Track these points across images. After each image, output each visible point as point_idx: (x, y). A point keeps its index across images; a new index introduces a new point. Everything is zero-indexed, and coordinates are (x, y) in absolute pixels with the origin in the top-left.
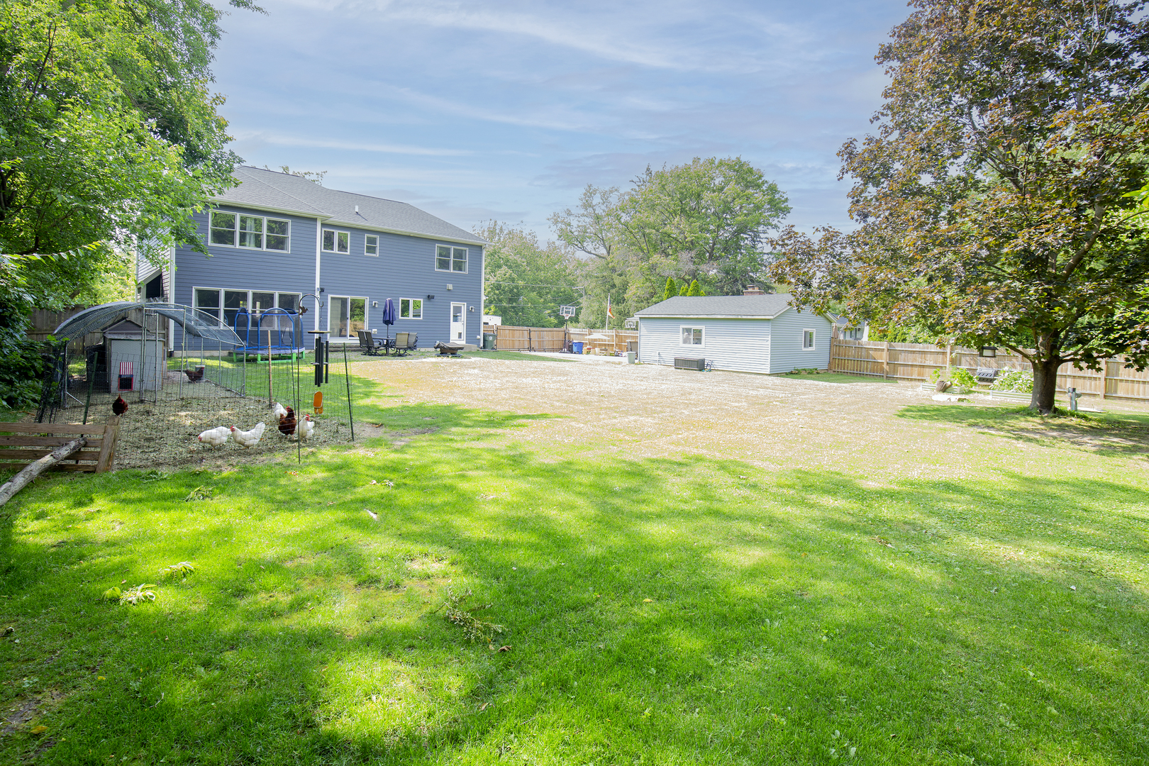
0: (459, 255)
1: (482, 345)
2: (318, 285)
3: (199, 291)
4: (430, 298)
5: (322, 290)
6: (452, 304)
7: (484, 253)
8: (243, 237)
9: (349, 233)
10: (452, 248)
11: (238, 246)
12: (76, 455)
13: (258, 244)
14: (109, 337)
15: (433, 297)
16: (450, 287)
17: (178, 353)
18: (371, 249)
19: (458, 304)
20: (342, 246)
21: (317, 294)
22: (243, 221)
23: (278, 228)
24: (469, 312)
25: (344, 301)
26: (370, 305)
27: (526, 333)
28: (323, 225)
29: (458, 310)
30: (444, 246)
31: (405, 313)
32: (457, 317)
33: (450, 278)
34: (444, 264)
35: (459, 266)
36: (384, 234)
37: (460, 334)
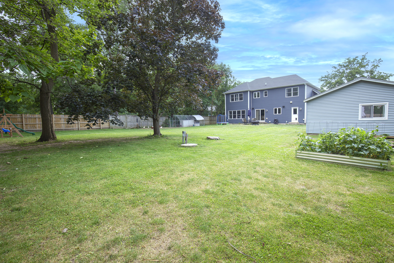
0: (295, 90)
2: (249, 108)
4: (283, 107)
5: (253, 109)
6: (293, 108)
7: (306, 86)
8: (235, 99)
9: (259, 92)
10: (292, 88)
13: (238, 100)
16: (291, 102)
18: (266, 95)
19: (295, 108)
20: (258, 96)
22: (235, 95)
24: (300, 110)
25: (259, 111)
26: (266, 111)
29: (295, 110)
30: (289, 88)
31: (276, 113)
32: (295, 112)
33: (291, 99)
34: (289, 95)
35: (295, 94)
36: (268, 90)
37: (296, 119)
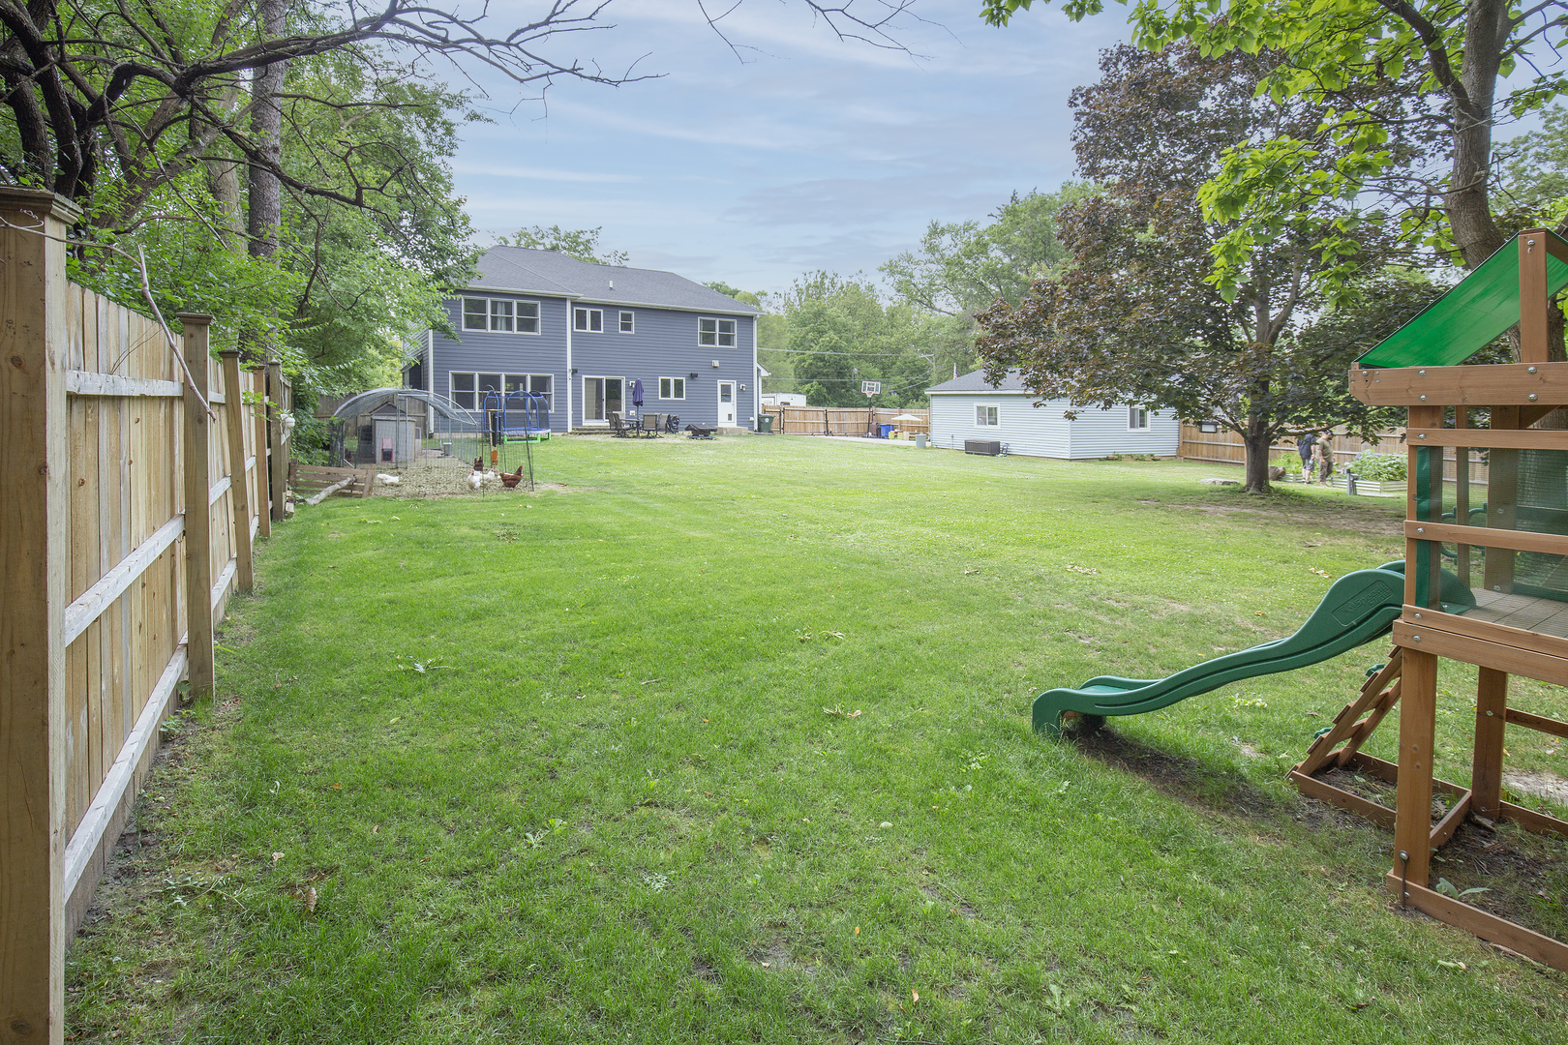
0: (725, 327)
1: (756, 428)
2: (569, 367)
3: (453, 374)
4: (693, 376)
5: (574, 371)
6: (720, 383)
7: (755, 323)
8: (494, 320)
9: (602, 311)
10: (717, 320)
11: (490, 330)
12: (351, 486)
13: (509, 327)
14: (374, 417)
15: (696, 375)
16: (716, 363)
17: (437, 436)
18: (626, 327)
19: (726, 382)
20: (596, 325)
21: (569, 375)
22: (494, 304)
23: (527, 310)
24: (740, 391)
25: (599, 381)
26: (627, 385)
27: (821, 414)
28: (574, 304)
29: (726, 390)
30: (708, 319)
31: (666, 393)
32: (726, 396)
33: (716, 354)
34: (708, 339)
35: (726, 340)
36: (639, 309)
37: (730, 416)
